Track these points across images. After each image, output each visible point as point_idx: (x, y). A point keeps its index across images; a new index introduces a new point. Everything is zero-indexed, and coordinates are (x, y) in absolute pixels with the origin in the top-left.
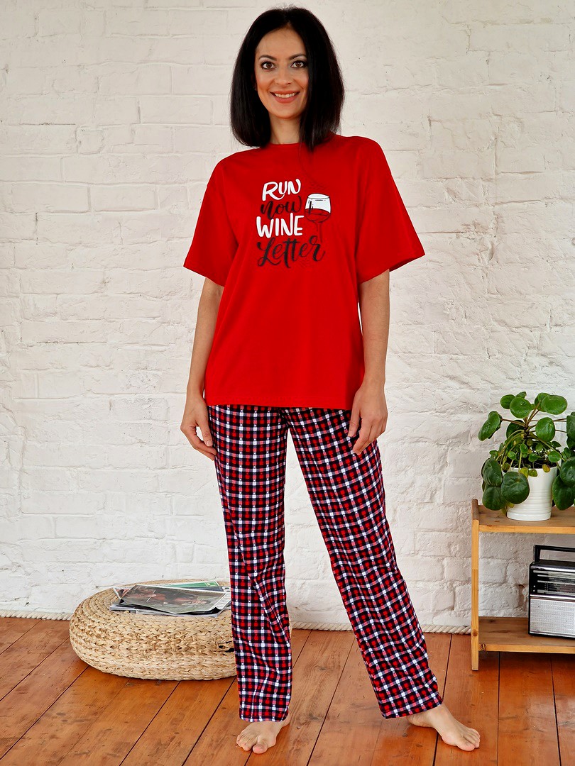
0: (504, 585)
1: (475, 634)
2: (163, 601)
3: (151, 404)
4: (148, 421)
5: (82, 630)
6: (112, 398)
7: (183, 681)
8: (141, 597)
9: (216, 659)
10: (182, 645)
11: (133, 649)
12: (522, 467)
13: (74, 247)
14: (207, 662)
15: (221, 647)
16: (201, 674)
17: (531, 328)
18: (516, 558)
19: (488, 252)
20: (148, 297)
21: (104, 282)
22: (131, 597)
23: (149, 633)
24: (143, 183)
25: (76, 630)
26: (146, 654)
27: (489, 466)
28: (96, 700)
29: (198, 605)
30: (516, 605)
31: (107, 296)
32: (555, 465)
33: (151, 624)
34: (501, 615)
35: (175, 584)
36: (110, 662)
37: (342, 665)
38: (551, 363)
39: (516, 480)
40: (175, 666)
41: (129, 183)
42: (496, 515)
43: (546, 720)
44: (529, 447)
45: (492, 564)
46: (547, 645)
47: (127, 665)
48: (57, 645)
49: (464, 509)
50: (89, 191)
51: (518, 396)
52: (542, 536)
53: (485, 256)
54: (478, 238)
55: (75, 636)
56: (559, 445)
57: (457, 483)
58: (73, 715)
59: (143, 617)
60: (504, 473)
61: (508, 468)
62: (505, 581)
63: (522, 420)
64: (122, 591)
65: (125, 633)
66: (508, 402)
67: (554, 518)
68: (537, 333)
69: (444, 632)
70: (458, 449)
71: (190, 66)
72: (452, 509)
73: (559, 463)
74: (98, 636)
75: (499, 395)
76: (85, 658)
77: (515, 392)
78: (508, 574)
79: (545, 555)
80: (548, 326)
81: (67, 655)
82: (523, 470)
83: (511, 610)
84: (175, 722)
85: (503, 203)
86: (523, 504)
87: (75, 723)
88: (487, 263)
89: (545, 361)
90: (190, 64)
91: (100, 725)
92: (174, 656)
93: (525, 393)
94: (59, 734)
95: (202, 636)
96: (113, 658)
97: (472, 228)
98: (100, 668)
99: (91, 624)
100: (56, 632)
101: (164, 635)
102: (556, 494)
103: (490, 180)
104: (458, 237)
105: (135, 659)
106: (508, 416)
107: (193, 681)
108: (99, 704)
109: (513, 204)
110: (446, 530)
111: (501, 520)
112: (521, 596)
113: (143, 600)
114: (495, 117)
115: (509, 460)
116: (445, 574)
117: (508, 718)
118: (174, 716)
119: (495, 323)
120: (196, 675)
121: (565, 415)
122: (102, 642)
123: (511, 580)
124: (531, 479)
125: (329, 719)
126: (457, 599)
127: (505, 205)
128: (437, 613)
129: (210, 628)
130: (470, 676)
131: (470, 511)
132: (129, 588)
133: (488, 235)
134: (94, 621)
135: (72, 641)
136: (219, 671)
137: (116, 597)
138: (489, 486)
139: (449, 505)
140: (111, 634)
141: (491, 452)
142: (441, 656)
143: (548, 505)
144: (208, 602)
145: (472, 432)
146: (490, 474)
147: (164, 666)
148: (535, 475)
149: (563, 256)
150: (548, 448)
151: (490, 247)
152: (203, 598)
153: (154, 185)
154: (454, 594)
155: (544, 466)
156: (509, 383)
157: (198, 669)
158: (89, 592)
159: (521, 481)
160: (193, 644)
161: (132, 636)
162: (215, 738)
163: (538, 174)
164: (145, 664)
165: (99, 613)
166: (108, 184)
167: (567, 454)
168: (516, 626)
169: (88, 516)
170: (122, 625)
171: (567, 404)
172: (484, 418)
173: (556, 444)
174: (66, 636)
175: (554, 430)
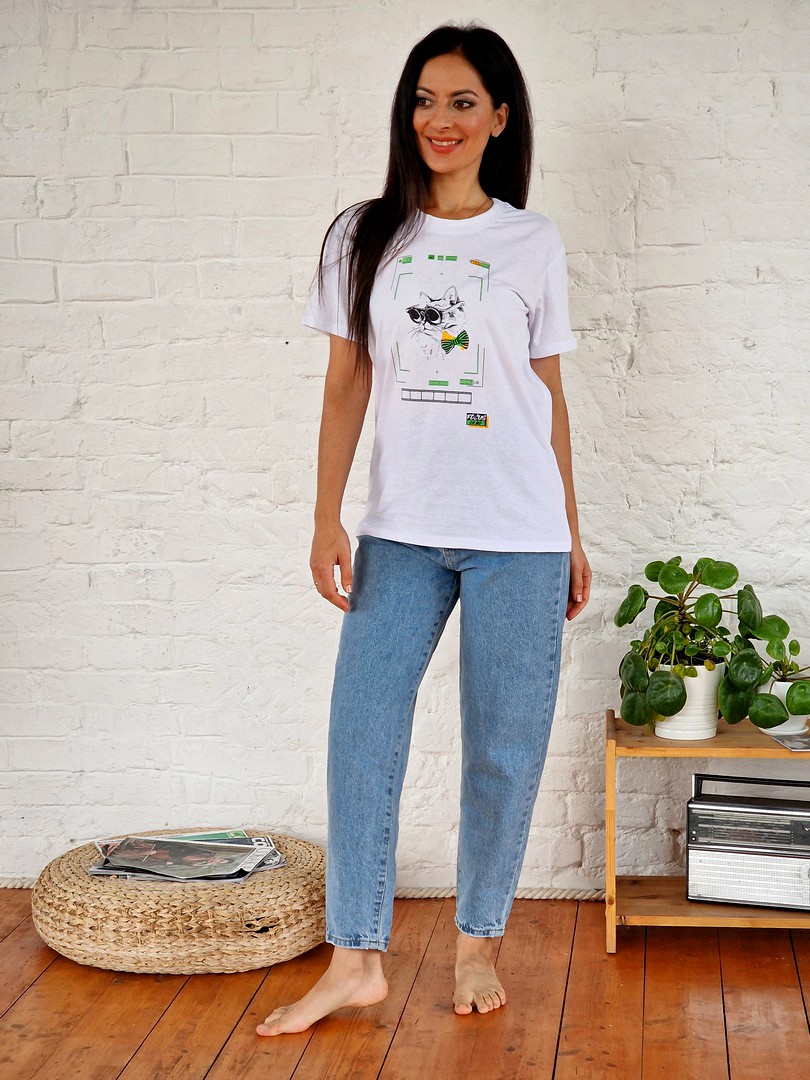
0: (652, 830)
1: (611, 903)
2: (166, 861)
3: (149, 577)
4: (144, 602)
5: (49, 904)
6: (93, 569)
7: (195, 976)
8: (134, 854)
9: (241, 943)
10: (193, 923)
11: (123, 930)
12: (675, 663)
13: (34, 353)
14: (229, 948)
15: (249, 926)
16: (221, 965)
17: (688, 466)
18: (668, 793)
19: (627, 358)
20: (143, 425)
21: (78, 403)
22: (120, 855)
23: (145, 908)
24: (132, 260)
25: (41, 903)
26: (140, 939)
27: (630, 663)
28: (68, 1005)
29: (218, 865)
30: (669, 859)
31: (82, 423)
32: (722, 660)
33: (148, 893)
34: (648, 873)
35: (184, 835)
36: (89, 950)
37: (423, 948)
38: (715, 515)
39: (667, 683)
40: (183, 954)
41: (114, 260)
42: (639, 732)
43: (711, 1023)
44: (685, 635)
45: (635, 800)
46: (711, 916)
47: (114, 954)
48: (14, 925)
49: (595, 723)
50: (55, 271)
51: (669, 562)
52: (705, 760)
53: (622, 363)
54: (612, 338)
55: (38, 912)
56: (727, 633)
57: (585, 687)
58: (35, 1028)
59: (136, 884)
60: (650, 673)
61: (657, 665)
62: (653, 825)
63: (676, 596)
64: (107, 846)
65: (110, 907)
66: (655, 571)
67: (722, 735)
68: (697, 473)
69: (568, 898)
70: (587, 639)
71: (200, 92)
72: (579, 723)
73: (728, 657)
74: (72, 913)
75: (644, 561)
76: (54, 944)
77: (665, 557)
78: (658, 814)
79: (709, 788)
80: (711, 463)
81: (28, 940)
82: (678, 667)
83: (662, 866)
84: (183, 1035)
85: (645, 288)
86: (676, 717)
87: (38, 1040)
88: (625, 374)
89: (707, 512)
90: (200, 89)
91: (74, 1042)
92: (181, 940)
93: (679, 557)
94: (13, 1056)
95: (222, 911)
96: (93, 944)
97: (604, 323)
98: (75, 959)
99: (62, 895)
100: (12, 905)
101: (166, 911)
102: (724, 701)
103: (628, 256)
104: (583, 337)
105: (126, 945)
106: (656, 591)
107: (209, 974)
108: (72, 1010)
109: (661, 289)
110: (570, 754)
111: (648, 739)
112: (676, 846)
113: (136, 860)
114: (634, 167)
115: (657, 655)
116: (569, 817)
117: (657, 1022)
118: (182, 1026)
119: (637, 459)
120: (213, 966)
121: (735, 589)
122: (78, 921)
123: (661, 824)
124: (689, 681)
125: (403, 1026)
126: (586, 851)
127: (648, 291)
128: (557, 871)
129: (232, 899)
130: (604, 961)
131: (604, 727)
132: (117, 842)
133: (626, 334)
134: (65, 891)
135: (34, 919)
136: (246, 960)
137: (98, 855)
138: (630, 691)
139: (575, 718)
140: (91, 910)
141: (632, 644)
142: (564, 932)
143: (712, 717)
144: (231, 861)
145: (606, 615)
146: (630, 674)
147: (167, 954)
148: (694, 674)
149: (732, 364)
150: (711, 637)
151: (629, 351)
152: (224, 855)
153: (147, 263)
154: (582, 843)
155: (707, 662)
156: (658, 544)
157: (216, 957)
158: (61, 848)
159: (674, 683)
160: (208, 922)
161: (120, 911)
162: (239, 1057)
163: (694, 247)
164: (139, 952)
165: (73, 878)
166: (83, 263)
167: (738, 644)
168: (669, 889)
169: (58, 739)
170: (106, 897)
171: (738, 575)
172: (622, 594)
173: (723, 631)
174: (27, 913)
175: (720, 611)
